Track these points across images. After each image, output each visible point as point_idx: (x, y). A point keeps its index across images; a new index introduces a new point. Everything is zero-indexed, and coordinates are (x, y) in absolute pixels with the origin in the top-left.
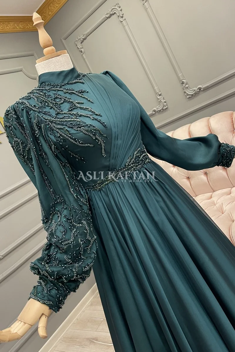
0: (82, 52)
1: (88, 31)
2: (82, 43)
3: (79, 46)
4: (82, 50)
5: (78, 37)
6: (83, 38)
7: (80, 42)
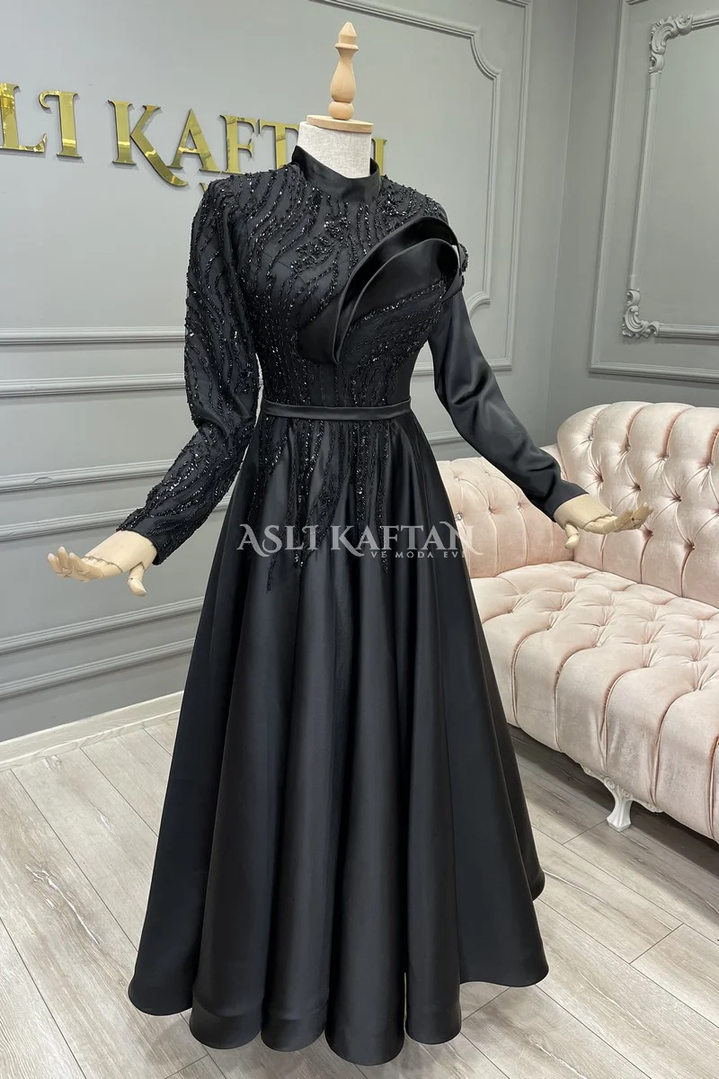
0: (654, 63)
1: (704, 16)
2: (668, 37)
3: (657, 44)
4: (659, 58)
5: (670, 18)
6: (681, 27)
7: (665, 35)
